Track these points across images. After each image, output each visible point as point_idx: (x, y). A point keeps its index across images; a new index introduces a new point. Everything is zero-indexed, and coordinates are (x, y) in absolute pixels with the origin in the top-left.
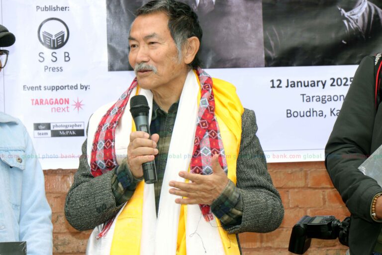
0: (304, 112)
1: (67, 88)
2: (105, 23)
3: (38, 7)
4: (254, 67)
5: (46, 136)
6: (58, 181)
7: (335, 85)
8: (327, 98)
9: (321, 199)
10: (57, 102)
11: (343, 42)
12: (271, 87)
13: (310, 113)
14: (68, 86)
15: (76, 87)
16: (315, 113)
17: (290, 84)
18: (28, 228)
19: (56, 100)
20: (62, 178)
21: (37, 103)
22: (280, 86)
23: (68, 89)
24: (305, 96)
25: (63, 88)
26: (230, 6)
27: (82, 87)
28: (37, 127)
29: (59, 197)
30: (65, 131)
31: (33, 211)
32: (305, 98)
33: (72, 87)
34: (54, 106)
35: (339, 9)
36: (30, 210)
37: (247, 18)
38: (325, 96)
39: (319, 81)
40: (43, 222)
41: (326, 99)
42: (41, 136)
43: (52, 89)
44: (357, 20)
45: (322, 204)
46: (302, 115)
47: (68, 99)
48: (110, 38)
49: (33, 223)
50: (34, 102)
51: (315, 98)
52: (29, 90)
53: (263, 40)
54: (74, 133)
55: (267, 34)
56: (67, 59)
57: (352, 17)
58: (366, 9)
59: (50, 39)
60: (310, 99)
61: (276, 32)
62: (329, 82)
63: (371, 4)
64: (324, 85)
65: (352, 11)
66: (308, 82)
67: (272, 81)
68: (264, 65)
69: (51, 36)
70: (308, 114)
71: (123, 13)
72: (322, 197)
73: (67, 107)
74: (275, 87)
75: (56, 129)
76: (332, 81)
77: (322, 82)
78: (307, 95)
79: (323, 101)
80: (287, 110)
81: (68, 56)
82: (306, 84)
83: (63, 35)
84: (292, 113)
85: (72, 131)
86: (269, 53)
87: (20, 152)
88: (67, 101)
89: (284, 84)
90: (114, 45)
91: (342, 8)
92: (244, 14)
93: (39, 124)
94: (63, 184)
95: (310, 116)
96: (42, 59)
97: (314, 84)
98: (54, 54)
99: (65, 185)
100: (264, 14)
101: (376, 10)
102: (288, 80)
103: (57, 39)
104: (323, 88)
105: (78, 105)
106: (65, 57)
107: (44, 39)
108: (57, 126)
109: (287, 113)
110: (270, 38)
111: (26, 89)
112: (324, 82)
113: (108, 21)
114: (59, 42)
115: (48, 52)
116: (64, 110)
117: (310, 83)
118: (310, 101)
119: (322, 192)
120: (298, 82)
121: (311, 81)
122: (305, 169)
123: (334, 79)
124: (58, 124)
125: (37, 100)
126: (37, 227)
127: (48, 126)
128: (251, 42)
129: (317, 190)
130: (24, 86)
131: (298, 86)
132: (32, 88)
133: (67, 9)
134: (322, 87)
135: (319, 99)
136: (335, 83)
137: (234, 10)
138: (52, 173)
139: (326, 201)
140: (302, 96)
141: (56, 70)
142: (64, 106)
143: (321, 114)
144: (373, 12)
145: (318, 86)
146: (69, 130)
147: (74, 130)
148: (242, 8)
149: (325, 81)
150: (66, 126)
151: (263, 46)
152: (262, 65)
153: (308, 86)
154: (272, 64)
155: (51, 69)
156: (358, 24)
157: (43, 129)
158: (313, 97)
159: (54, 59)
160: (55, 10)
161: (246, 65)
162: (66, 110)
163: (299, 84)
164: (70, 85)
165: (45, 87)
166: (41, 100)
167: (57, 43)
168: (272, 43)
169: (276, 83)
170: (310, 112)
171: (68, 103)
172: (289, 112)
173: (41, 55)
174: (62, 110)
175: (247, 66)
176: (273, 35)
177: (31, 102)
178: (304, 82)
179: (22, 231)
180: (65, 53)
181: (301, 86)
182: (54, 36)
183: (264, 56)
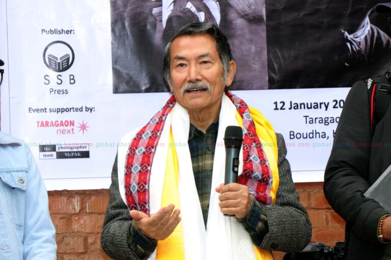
0: (307, 134)
1: (72, 110)
2: (110, 46)
3: (43, 31)
4: (258, 89)
5: (52, 157)
6: (64, 202)
7: (337, 107)
8: (330, 119)
9: (324, 219)
10: (62, 124)
11: (346, 64)
12: (275, 109)
13: (313, 135)
14: (73, 108)
15: (81, 109)
16: (318, 135)
17: (293, 106)
18: (31, 248)
19: (62, 122)
20: (67, 199)
21: (42, 125)
22: (283, 108)
23: (74, 111)
24: (308, 118)
25: (67, 110)
26: (234, 28)
27: (87, 109)
28: (43, 148)
29: (64, 218)
30: (70, 153)
31: (37, 231)
32: (308, 120)
33: (77, 110)
34: (59, 128)
35: (343, 31)
36: (34, 230)
37: (251, 41)
38: (328, 118)
39: (322, 103)
40: (47, 241)
41: (329, 121)
42: (47, 158)
43: (58, 112)
44: (360, 42)
45: (325, 224)
46: (305, 136)
47: (73, 121)
48: (115, 61)
49: (37, 243)
50: (40, 124)
51: (318, 120)
52: (34, 112)
53: (266, 63)
54: (79, 154)
55: (271, 56)
56: (72, 81)
57: (355, 39)
58: (369, 31)
59: (56, 62)
60: (313, 121)
61: (280, 55)
62: (332, 104)
63: (374, 27)
64: (327, 107)
65: (355, 34)
66: (311, 104)
67: (276, 103)
68: (268, 87)
69: (57, 58)
70: (311, 135)
71: (128, 36)
72: (325, 217)
73: (73, 129)
74: (278, 109)
75: (61, 150)
76: (335, 103)
77: (325, 103)
78: (310, 117)
79: (325, 122)
80: (290, 132)
81: (73, 79)
82: (309, 106)
83: (69, 58)
84: (295, 135)
85: (77, 152)
86: (273, 75)
87: (22, 173)
88: (72, 123)
89: (287, 106)
90: (118, 67)
91: (345, 30)
92: (248, 36)
93: (44, 146)
94: (69, 205)
95: (313, 137)
96: (47, 82)
97: (316, 106)
98: (59, 77)
99: (71, 206)
100: (268, 36)
101: (378, 33)
102: (291, 102)
103: (62, 61)
104: (326, 110)
105: (83, 127)
106: (70, 79)
107: (49, 61)
108: (62, 148)
109: (290, 135)
110: (273, 60)
111: (32, 111)
112: (327, 105)
113: (112, 44)
114: (65, 65)
115: (53, 75)
116: (69, 131)
117: (313, 105)
118: (313, 123)
119: (325, 213)
120: (301, 104)
121: (314, 103)
122: (308, 190)
123: (336, 101)
124: (63, 146)
125: (42, 122)
126: (41, 247)
127: (53, 148)
128: (254, 64)
129: (320, 211)
130: (30, 108)
131: (301, 108)
132: (37, 110)
133: (72, 32)
134: (325, 108)
135: (322, 120)
136: (338, 105)
137: (239, 32)
138: (57, 194)
139: (329, 222)
140: (305, 118)
141: (61, 92)
142: (69, 128)
143: (324, 136)
144: (376, 34)
145: (321, 108)
146: (74, 152)
147: (79, 152)
148: (246, 31)
149: (328, 103)
150: (71, 148)
151: (267, 69)
152: (265, 88)
153: (311, 108)
154: (275, 86)
155: (56, 92)
156: (360, 47)
157: (49, 151)
158: (316, 119)
159: (60, 82)
160: (60, 33)
161: (250, 87)
162: (71, 131)
163: (303, 106)
164: (75, 107)
165: (50, 109)
166: (46, 122)
167: (62, 66)
168: (276, 66)
169: (279, 106)
170: (313, 133)
171: (73, 125)
172: (292, 133)
173: (46, 77)
174: (67, 132)
175: (251, 89)
176: (277, 57)
177: (37, 124)
178: (307, 104)
179: (26, 250)
180: (70, 75)
181: (304, 108)
182: (59, 59)
183: (267, 78)
